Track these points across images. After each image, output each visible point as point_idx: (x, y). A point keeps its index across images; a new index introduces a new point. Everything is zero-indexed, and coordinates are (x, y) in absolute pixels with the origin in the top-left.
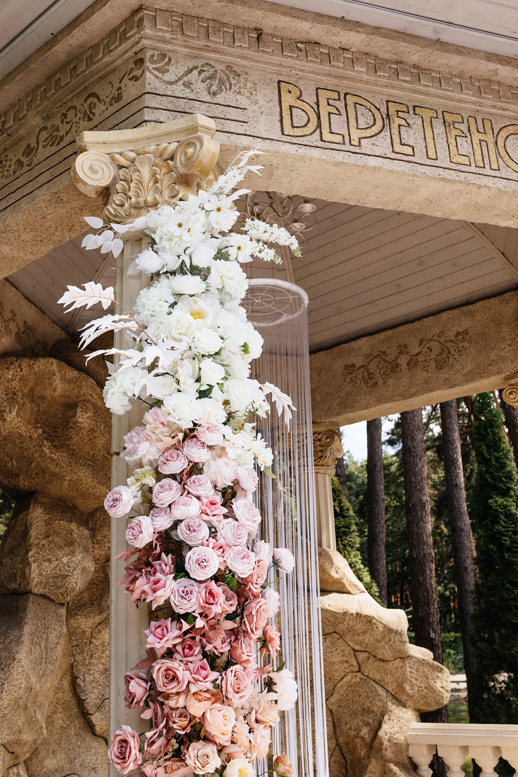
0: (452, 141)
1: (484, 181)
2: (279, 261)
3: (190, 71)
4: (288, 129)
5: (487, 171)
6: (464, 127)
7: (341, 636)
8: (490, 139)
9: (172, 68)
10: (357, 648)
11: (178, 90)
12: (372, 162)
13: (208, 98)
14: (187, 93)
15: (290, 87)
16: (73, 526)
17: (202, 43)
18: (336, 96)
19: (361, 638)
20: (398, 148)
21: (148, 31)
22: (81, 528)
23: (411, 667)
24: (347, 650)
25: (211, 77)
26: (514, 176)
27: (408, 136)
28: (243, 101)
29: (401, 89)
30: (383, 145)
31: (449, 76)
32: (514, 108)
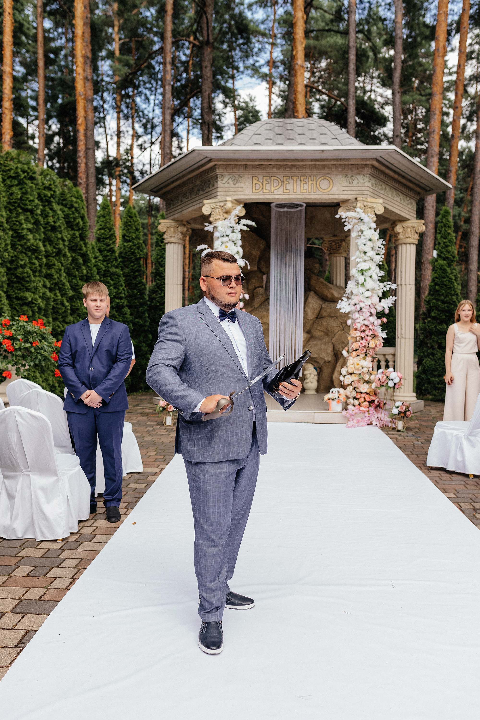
0: (302, 186)
1: (311, 196)
2: (248, 229)
3: (229, 179)
4: (254, 191)
5: (312, 193)
6: (306, 180)
7: (337, 318)
8: (314, 182)
9: (224, 179)
11: (226, 185)
12: (277, 197)
13: (233, 186)
14: (228, 185)
15: (256, 178)
17: (231, 171)
18: (268, 178)
20: (285, 191)
21: (217, 171)
24: (339, 322)
25: (234, 180)
26: (321, 193)
27: (289, 187)
28: (242, 185)
29: (288, 172)
30: (280, 191)
31: (301, 167)
32: (323, 171)
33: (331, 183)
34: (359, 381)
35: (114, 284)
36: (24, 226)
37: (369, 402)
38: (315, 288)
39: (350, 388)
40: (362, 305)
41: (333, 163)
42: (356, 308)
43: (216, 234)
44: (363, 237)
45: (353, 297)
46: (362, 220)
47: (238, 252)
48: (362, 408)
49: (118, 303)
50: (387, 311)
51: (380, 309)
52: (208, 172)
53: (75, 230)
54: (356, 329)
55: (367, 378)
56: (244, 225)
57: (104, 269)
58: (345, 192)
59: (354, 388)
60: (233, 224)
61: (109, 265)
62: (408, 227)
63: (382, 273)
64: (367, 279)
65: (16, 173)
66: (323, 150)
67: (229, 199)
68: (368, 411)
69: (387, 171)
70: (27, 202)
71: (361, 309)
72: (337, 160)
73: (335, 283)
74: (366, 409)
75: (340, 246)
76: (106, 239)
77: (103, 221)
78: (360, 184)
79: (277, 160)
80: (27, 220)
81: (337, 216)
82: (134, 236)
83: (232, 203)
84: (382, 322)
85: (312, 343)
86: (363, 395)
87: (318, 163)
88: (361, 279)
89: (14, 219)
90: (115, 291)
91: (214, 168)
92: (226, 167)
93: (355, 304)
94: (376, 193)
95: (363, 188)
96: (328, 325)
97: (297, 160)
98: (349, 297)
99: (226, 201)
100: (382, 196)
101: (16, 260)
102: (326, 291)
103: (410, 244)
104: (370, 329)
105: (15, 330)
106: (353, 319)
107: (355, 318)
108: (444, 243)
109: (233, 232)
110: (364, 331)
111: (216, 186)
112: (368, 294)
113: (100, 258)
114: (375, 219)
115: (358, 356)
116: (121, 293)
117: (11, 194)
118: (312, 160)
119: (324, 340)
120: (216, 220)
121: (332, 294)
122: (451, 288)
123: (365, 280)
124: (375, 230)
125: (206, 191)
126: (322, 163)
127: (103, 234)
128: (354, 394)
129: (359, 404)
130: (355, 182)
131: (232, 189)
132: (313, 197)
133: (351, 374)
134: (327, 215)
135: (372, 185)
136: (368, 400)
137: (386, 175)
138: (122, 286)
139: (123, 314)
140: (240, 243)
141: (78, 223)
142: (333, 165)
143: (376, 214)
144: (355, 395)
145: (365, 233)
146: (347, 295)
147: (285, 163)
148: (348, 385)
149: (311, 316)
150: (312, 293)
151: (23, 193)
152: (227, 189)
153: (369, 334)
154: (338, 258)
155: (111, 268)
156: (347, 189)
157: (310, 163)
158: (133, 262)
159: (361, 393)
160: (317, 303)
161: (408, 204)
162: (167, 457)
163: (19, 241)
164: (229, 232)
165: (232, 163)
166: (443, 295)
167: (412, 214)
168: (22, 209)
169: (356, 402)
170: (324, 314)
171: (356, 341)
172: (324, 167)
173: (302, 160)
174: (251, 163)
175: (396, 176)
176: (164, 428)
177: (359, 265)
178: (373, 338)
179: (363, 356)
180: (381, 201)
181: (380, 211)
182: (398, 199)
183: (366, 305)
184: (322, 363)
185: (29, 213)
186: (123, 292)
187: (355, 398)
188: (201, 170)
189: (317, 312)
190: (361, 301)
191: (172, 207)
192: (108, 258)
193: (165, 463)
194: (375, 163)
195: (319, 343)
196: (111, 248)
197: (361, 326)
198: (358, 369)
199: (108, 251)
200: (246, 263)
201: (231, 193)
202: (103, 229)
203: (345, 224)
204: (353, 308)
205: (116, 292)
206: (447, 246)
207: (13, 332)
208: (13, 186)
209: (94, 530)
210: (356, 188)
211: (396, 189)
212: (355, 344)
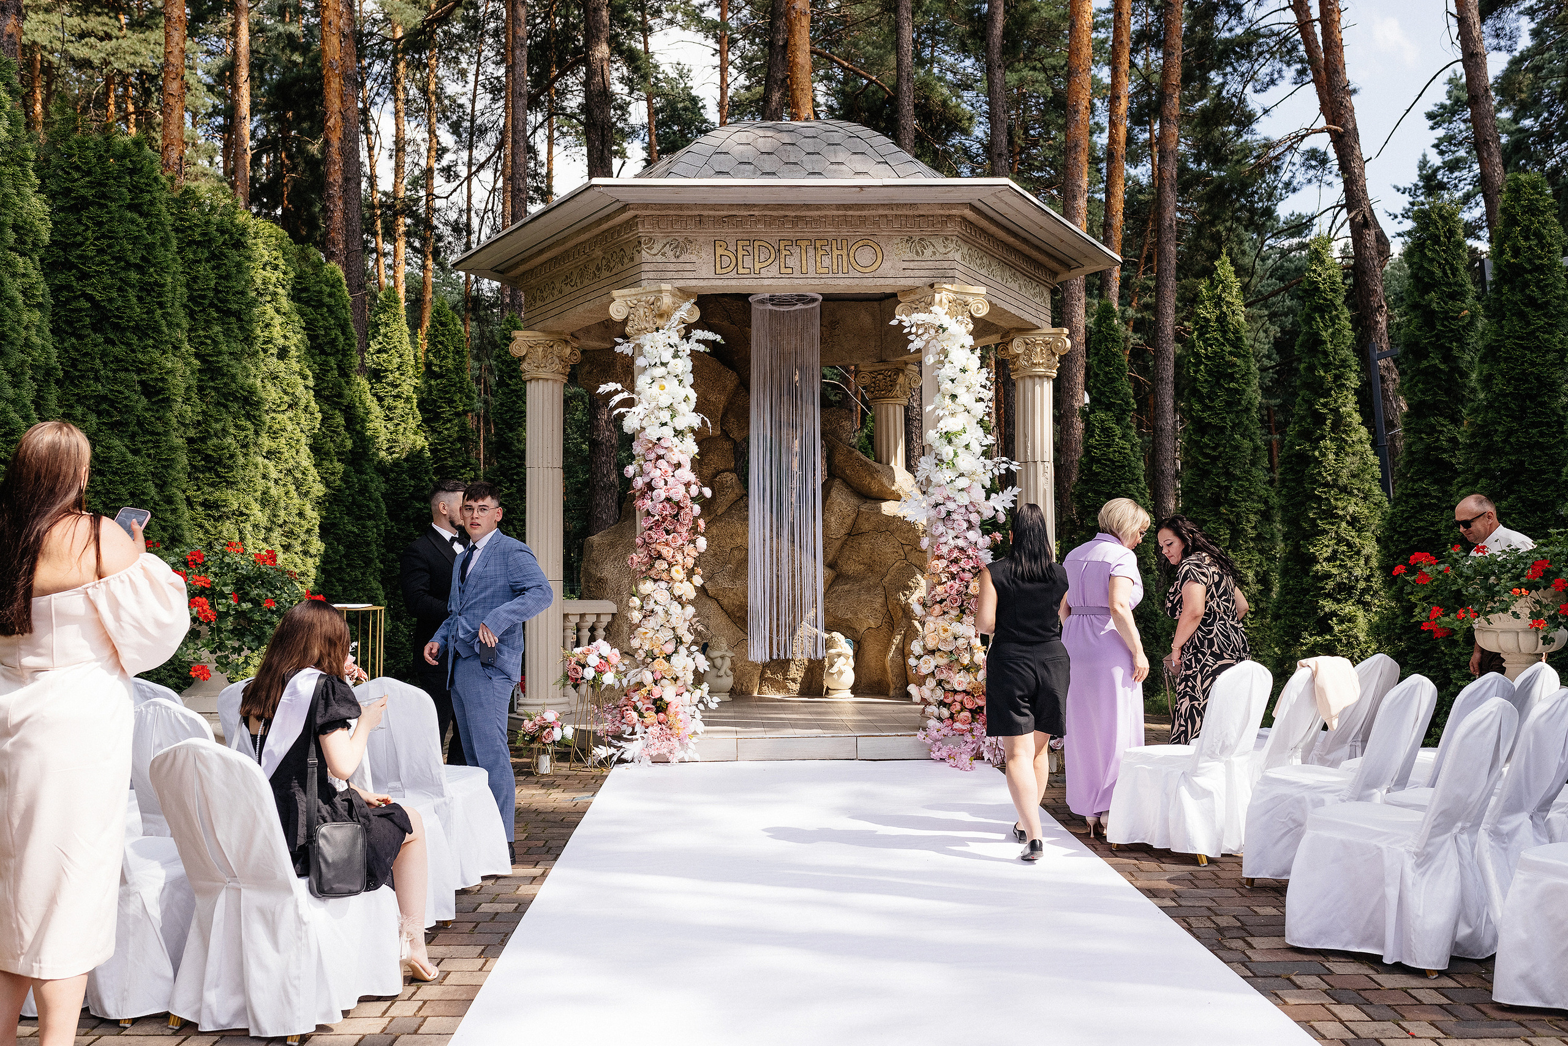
0: (818, 259)
1: (837, 282)
2: (707, 350)
3: (665, 245)
4: (719, 271)
5: (840, 275)
6: (828, 248)
7: (892, 533)
8: (844, 253)
9: (655, 246)
11: (659, 258)
12: (766, 282)
13: (673, 260)
14: (663, 259)
15: (722, 243)
17: (669, 230)
18: (747, 243)
20: (783, 271)
21: (640, 230)
24: (897, 544)
25: (676, 247)
26: (858, 275)
27: (791, 262)
28: (694, 258)
29: (788, 232)
30: (774, 270)
31: (817, 220)
32: (862, 230)
33: (880, 255)
34: (949, 667)
35: (410, 469)
36: (224, 348)
37: (971, 711)
38: (844, 472)
39: (931, 683)
40: (951, 506)
41: (881, 212)
42: (939, 513)
43: (640, 362)
44: (947, 365)
45: (930, 490)
46: (944, 330)
47: (686, 399)
48: (957, 725)
50: (1002, 518)
51: (988, 514)
52: (619, 232)
53: (327, 355)
54: (940, 557)
55: (966, 660)
56: (698, 341)
58: (908, 273)
59: (940, 683)
60: (675, 339)
61: (399, 428)
62: (1035, 344)
63: (991, 439)
64: (959, 451)
65: (204, 234)
66: (861, 187)
67: (666, 286)
68: (971, 731)
69: (993, 229)
70: (230, 297)
71: (949, 513)
72: (890, 206)
73: (884, 460)
74: (966, 727)
75: (894, 383)
76: (393, 371)
77: (385, 335)
78: (938, 257)
79: (766, 207)
80: (227, 333)
81: (894, 322)
82: (450, 363)
83: (674, 295)
84: (994, 540)
85: (839, 588)
86: (958, 697)
87: (850, 213)
88: (947, 451)
89: (201, 333)
90: (413, 483)
91: (631, 223)
92: (658, 220)
93: (937, 505)
94: (972, 273)
95: (946, 265)
96: (872, 550)
97: (808, 207)
98: (924, 488)
99: (660, 291)
100: (983, 279)
101: (205, 421)
102: (868, 479)
103: (1040, 377)
104: (969, 557)
105: (216, 575)
106: (932, 537)
107: (938, 533)
108: (1106, 373)
109: (676, 356)
110: (955, 561)
111: (637, 260)
112: (962, 483)
114: (971, 327)
115: (945, 613)
117: (195, 279)
118: (839, 207)
119: (865, 582)
120: (639, 331)
121: (880, 484)
122: (1123, 467)
123: (956, 454)
124: (973, 350)
125: (614, 271)
126: (859, 213)
128: (939, 694)
129: (952, 717)
130: (928, 252)
131: (671, 267)
132: (841, 282)
133: (932, 652)
134: (866, 319)
135: (964, 259)
136: (969, 706)
137: (990, 236)
138: (427, 472)
140: (689, 379)
141: (335, 340)
142: (881, 216)
143: (972, 317)
144: (941, 698)
145: (951, 357)
147: (782, 213)
148: (925, 677)
149: (839, 531)
150: (837, 482)
151: (220, 277)
152: (661, 267)
153: (968, 567)
154: (891, 408)
155: (403, 433)
156: (912, 265)
157: (835, 213)
158: (450, 421)
159: (955, 692)
160: (848, 504)
161: (1035, 295)
162: (551, 843)
163: (212, 379)
164: (667, 355)
165: (672, 212)
166: (1107, 482)
167: (1042, 316)
168: (218, 310)
169: (945, 713)
170: (866, 527)
171: (940, 583)
172: (863, 220)
173: (818, 207)
174: (711, 213)
175: (1011, 240)
176: (535, 779)
177: (941, 425)
178: (975, 575)
179: (954, 613)
180: (982, 290)
181: (983, 311)
182: (1016, 287)
183: (960, 507)
184: (862, 628)
185: (233, 320)
187: (941, 704)
188: (605, 226)
189: (849, 521)
190: (949, 498)
191: (539, 303)
192: (396, 411)
193: (549, 857)
194: (968, 213)
195: (856, 587)
197: (951, 551)
198: (945, 640)
199: (397, 397)
200: (703, 422)
201: (669, 275)
202: (386, 352)
203: (911, 337)
204: (933, 513)
206: (1113, 380)
207: (211, 578)
208: (199, 261)
209: (420, 1008)
210: (931, 265)
211: (1011, 266)
212: (939, 589)
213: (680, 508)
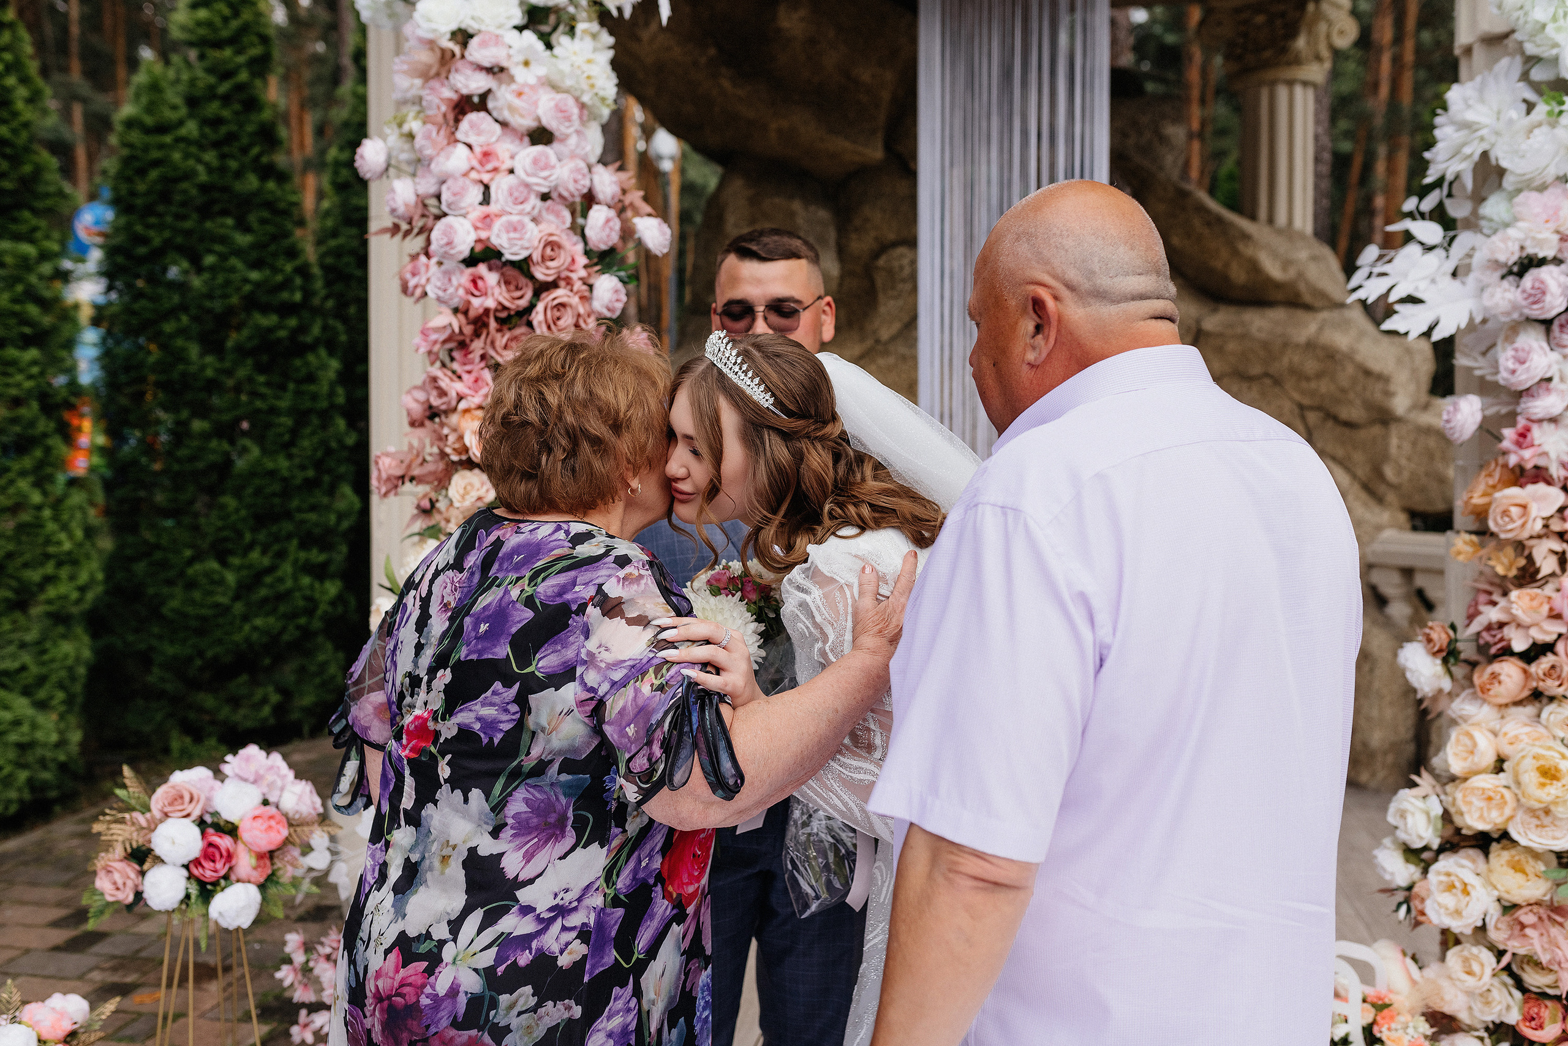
7: (1277, 382)
10: (1306, 401)
16: (797, 206)
19: (1313, 385)
22: (812, 208)
23: (1400, 438)
24: (1289, 405)
42: (1539, 294)
45: (1493, 207)
49: (270, 330)
54: (1522, 476)
57: (203, 176)
59: (1507, 965)
61: (233, 164)
75: (1292, 32)
76: (218, 45)
90: (255, 275)
93: (1528, 264)
98: (1457, 210)
102: (1224, 253)
106: (1486, 388)
107: (1524, 378)
113: (183, 131)
115: (1537, 696)
116: (286, 284)
121: (1254, 267)
127: (199, 24)
133: (1483, 842)
139: (299, 382)
144: (1513, 1017)
146: (1428, 203)
148: (1454, 940)
154: (1282, 92)
155: (239, 175)
171: (1528, 576)
186: (298, 281)
187: (1507, 1039)
192: (224, 130)
196: (240, 88)
199: (226, 99)
204: (1502, 299)
205: (258, 285)
212: (1520, 602)
213: (542, 288)
